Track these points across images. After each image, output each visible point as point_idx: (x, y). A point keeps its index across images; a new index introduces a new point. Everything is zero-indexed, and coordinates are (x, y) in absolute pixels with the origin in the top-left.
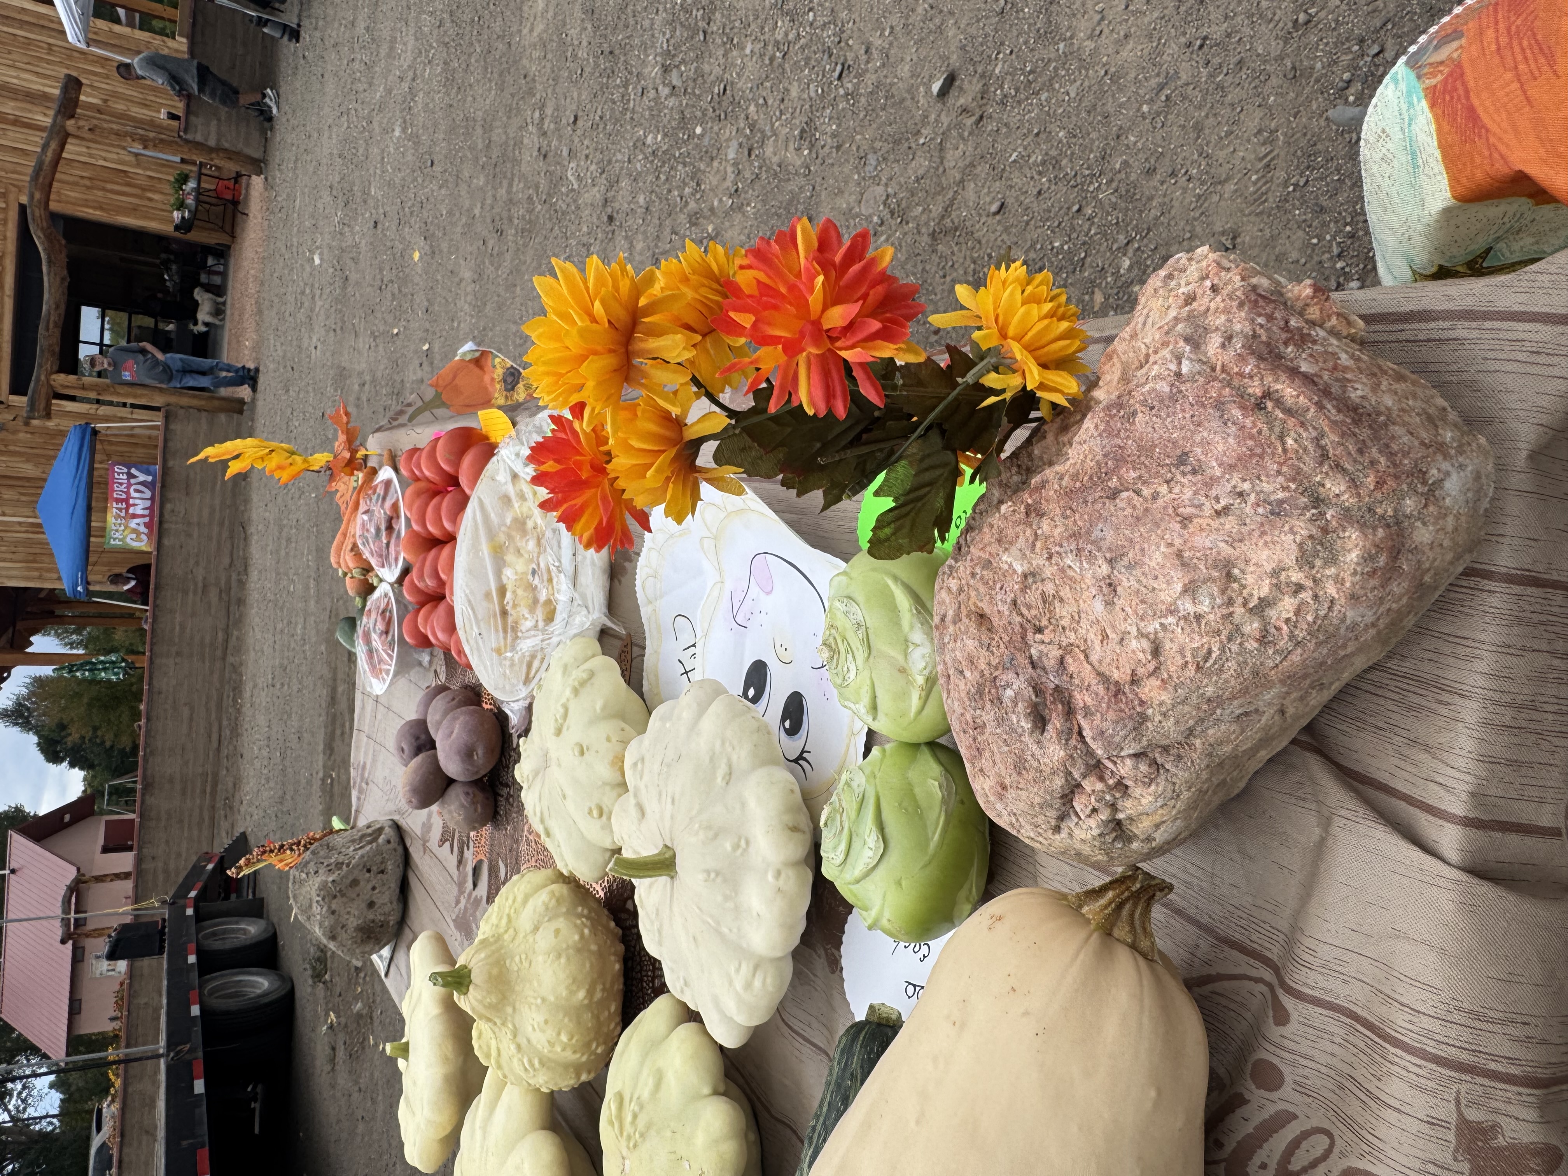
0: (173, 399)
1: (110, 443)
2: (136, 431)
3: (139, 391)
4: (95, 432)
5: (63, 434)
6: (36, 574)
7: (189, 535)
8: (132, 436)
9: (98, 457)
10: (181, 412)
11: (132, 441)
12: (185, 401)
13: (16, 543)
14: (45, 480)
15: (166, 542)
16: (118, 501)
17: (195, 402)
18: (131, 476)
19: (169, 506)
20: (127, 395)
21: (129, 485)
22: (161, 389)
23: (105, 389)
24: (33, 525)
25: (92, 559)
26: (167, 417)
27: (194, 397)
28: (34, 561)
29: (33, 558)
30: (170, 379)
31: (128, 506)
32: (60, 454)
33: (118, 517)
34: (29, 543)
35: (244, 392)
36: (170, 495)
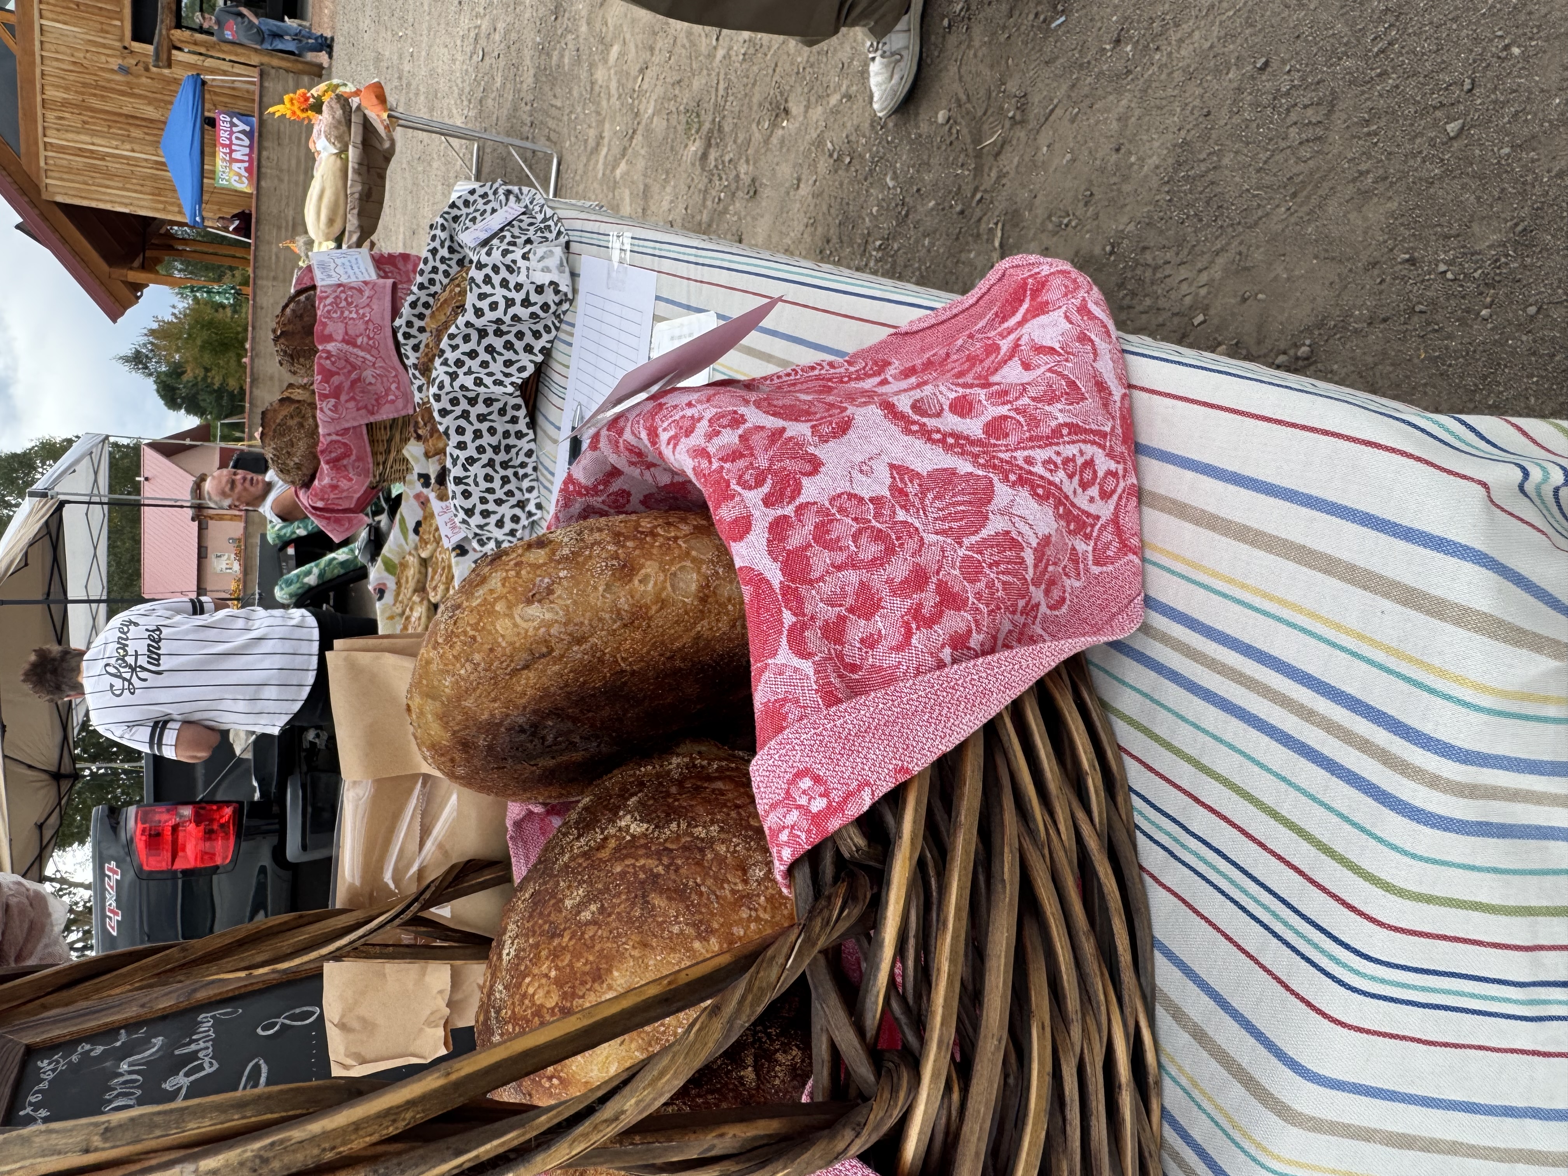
0: (266, 59)
1: (215, 93)
2: (237, 85)
3: (240, 50)
4: (204, 83)
5: (176, 81)
6: (161, 206)
7: (281, 180)
8: (234, 89)
9: (207, 106)
10: (273, 72)
11: (234, 94)
12: (275, 62)
13: (145, 178)
14: (165, 123)
15: (263, 183)
16: (224, 146)
17: (284, 64)
18: (233, 125)
19: (265, 154)
20: (229, 53)
21: (232, 133)
22: (256, 50)
23: (212, 46)
24: (157, 162)
25: (205, 198)
26: (262, 74)
27: (283, 59)
28: (159, 195)
29: (157, 192)
30: (262, 41)
31: (232, 151)
32: (176, 101)
33: (224, 160)
34: (154, 178)
35: (322, 57)
36: (266, 144)
